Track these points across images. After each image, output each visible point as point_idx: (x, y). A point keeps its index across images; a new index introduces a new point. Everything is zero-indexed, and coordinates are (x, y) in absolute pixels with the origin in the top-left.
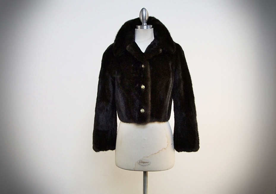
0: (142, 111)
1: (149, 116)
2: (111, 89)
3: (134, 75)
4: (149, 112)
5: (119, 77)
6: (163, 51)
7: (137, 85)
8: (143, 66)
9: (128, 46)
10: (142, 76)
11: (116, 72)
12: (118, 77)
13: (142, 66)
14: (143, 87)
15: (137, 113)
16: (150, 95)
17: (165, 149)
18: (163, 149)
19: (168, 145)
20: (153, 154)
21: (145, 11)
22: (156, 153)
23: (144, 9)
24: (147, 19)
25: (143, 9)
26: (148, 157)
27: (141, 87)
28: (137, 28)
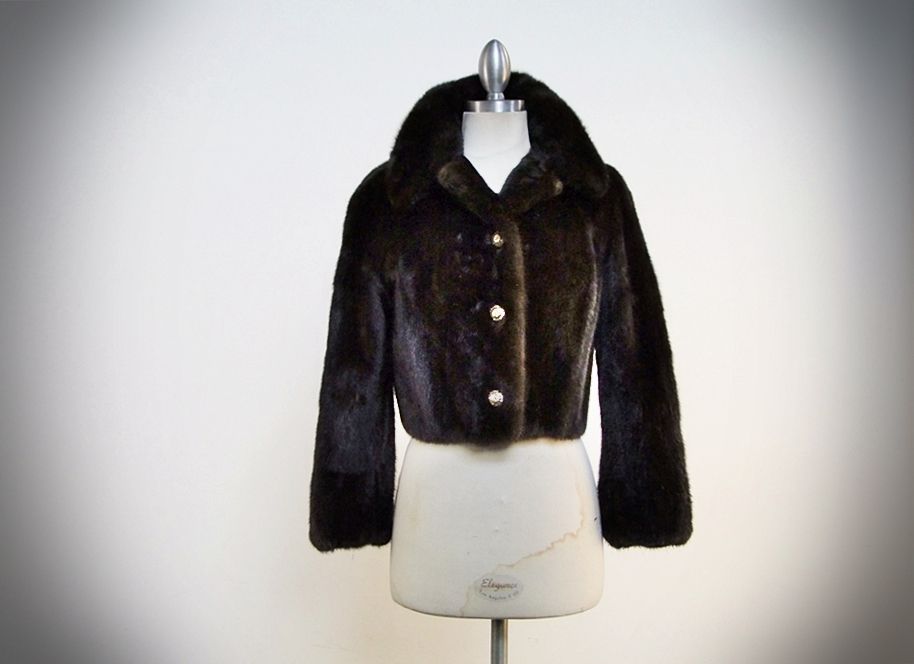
0: (496, 397)
1: (522, 419)
2: (379, 325)
3: (466, 270)
4: (521, 402)
5: (409, 278)
6: (566, 188)
7: (478, 307)
8: (497, 239)
9: (443, 171)
10: (495, 274)
11: (401, 263)
12: (404, 277)
13: (491, 240)
14: (498, 312)
15: (476, 407)
16: (523, 341)
17: (573, 535)
18: (565, 535)
19: (582, 521)
20: (531, 555)
21: (499, 51)
22: (540, 553)
23: (495, 45)
24: (504, 79)
25: (492, 42)
26: (512, 566)
27: (489, 314)
28: (471, 109)
